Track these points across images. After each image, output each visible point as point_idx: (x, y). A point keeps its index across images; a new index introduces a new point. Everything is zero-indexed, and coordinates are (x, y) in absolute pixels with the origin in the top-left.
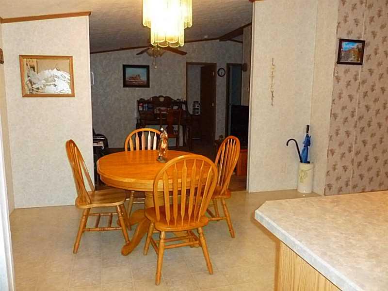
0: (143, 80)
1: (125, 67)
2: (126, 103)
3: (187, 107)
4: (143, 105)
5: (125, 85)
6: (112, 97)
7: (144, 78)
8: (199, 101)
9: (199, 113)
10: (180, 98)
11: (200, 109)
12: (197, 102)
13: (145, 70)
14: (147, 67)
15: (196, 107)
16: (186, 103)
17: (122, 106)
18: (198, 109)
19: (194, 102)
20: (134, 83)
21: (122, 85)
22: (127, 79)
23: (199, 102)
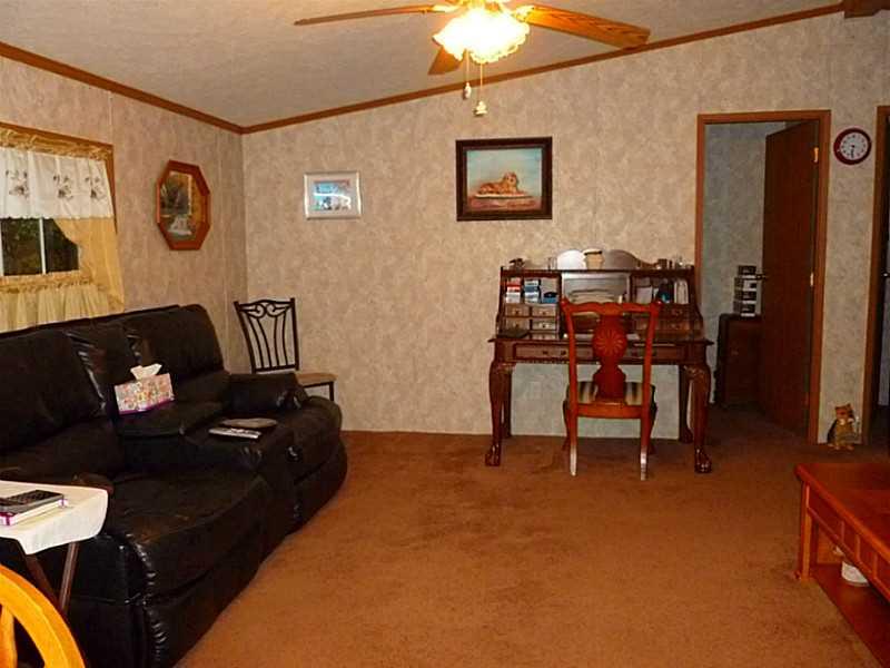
0: (530, 192)
1: (463, 148)
2: (467, 276)
3: (693, 292)
4: (522, 283)
5: (464, 213)
6: (419, 256)
7: (532, 186)
8: (759, 265)
9: (758, 311)
10: (670, 255)
11: (759, 296)
12: (752, 270)
13: (537, 153)
14: (545, 144)
15: (747, 288)
16: (689, 275)
17: (453, 286)
18: (752, 296)
19: (741, 270)
20: (496, 203)
21: (453, 214)
22: (471, 191)
23: (759, 270)
